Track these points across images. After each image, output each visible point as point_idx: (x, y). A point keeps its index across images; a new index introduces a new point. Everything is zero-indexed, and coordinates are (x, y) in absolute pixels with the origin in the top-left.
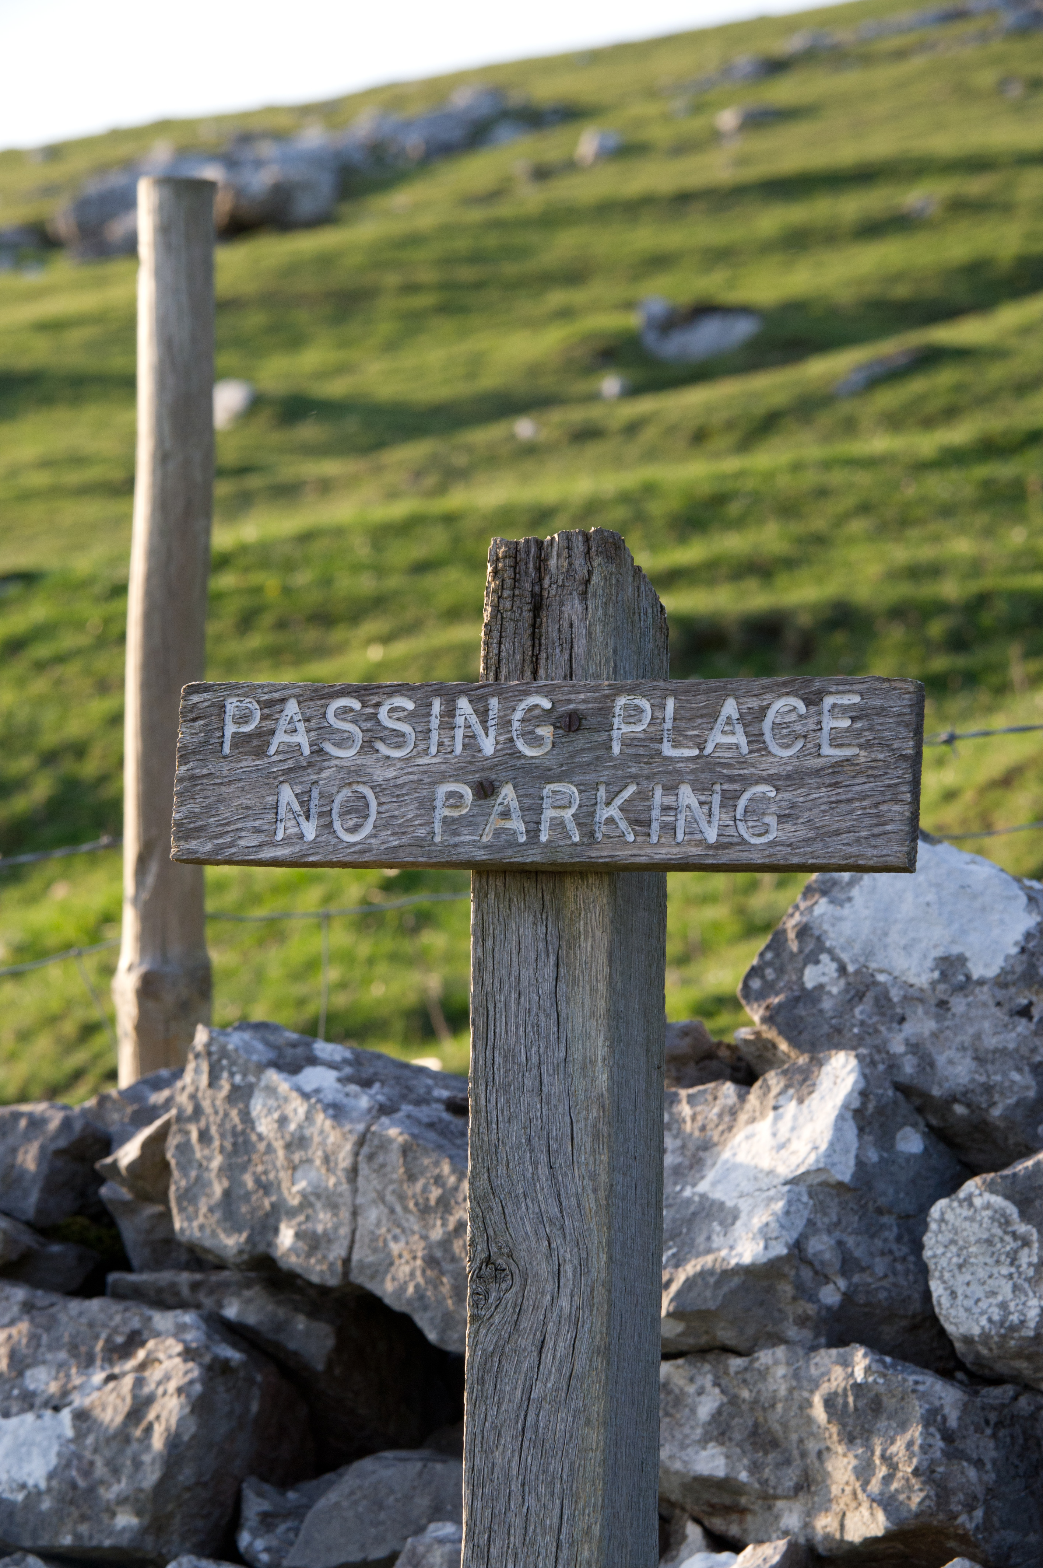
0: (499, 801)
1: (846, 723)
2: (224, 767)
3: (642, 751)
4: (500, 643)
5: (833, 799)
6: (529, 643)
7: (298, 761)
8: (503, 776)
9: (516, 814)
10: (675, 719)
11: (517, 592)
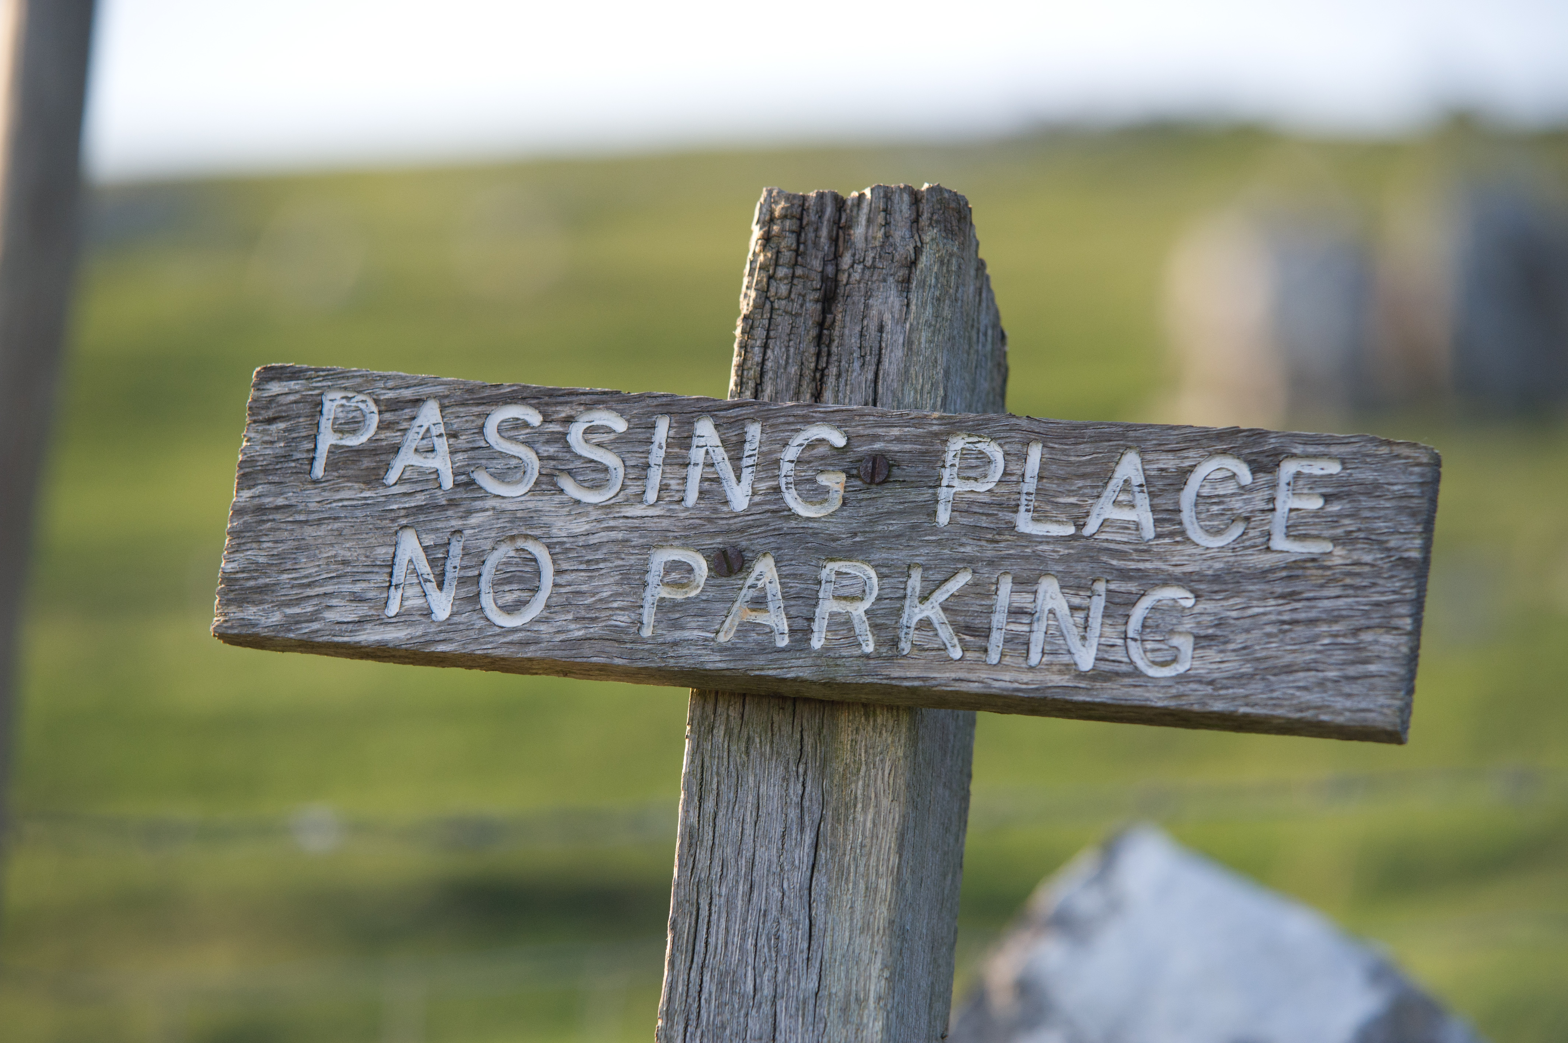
0: (750, 581)
1: (1315, 503)
2: (313, 498)
3: (984, 522)
4: (765, 347)
5: (1286, 617)
6: (813, 350)
7: (432, 497)
8: (759, 543)
9: (775, 601)
10: (1040, 478)
11: (799, 271)
